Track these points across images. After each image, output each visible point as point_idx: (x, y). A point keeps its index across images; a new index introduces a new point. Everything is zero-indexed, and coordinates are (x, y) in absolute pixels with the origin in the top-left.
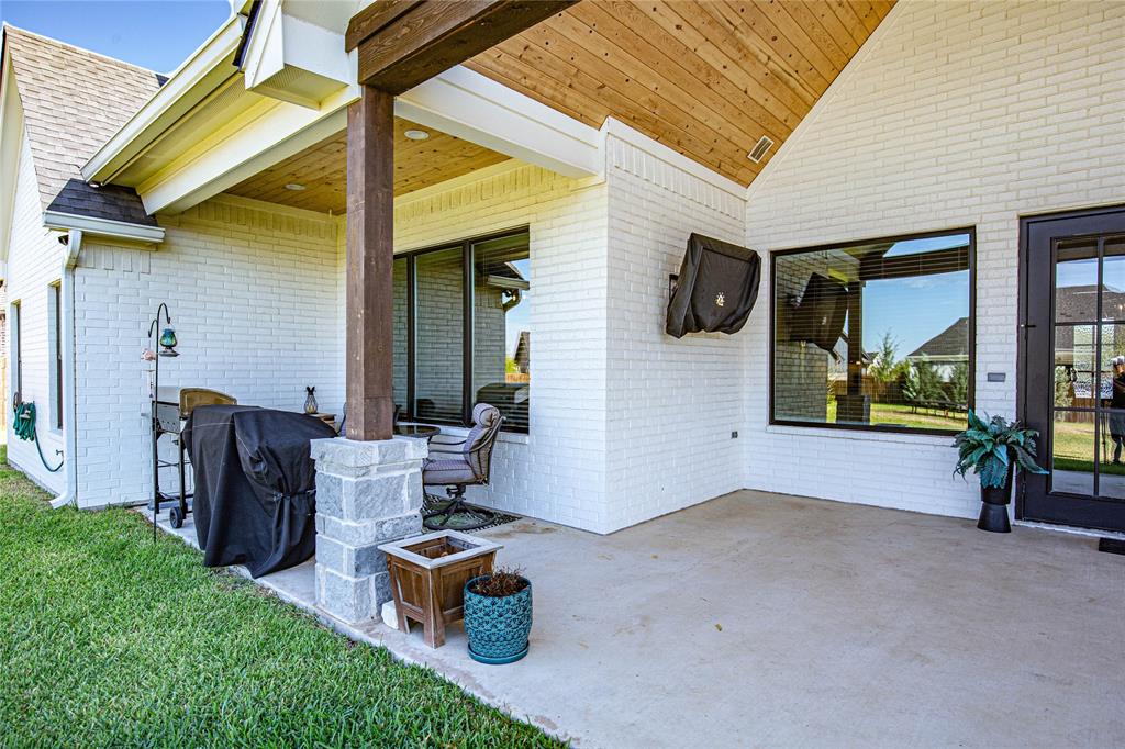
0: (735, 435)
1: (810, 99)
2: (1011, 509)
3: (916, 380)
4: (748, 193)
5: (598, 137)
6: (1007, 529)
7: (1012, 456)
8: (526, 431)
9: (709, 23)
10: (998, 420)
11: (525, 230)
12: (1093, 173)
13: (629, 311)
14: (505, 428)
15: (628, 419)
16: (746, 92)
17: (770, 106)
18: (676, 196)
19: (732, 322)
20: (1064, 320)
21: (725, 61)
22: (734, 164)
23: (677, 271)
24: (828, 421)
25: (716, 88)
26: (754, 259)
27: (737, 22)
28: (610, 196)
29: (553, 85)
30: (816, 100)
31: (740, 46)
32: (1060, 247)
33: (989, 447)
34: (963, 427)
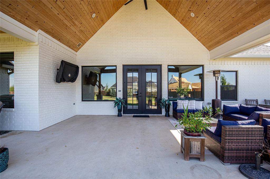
0: (74, 104)
1: (89, 37)
2: (122, 112)
3: (111, 91)
4: (77, 53)
5: (36, 34)
6: (121, 116)
7: (122, 104)
8: (13, 107)
9: (66, 16)
10: (120, 98)
11: (13, 53)
12: (132, 59)
13: (45, 76)
14: (4, 107)
15: (45, 102)
16: (75, 32)
17: (81, 36)
18: (59, 51)
19: (73, 80)
20: (129, 82)
21: (70, 25)
22: (73, 47)
23: (59, 68)
24: (95, 100)
25: (68, 30)
26: (77, 67)
27: (73, 18)
28: (39, 48)
29: (21, 17)
30: (90, 38)
31: (74, 23)
32: (128, 70)
33: (118, 103)
34: (115, 99)
